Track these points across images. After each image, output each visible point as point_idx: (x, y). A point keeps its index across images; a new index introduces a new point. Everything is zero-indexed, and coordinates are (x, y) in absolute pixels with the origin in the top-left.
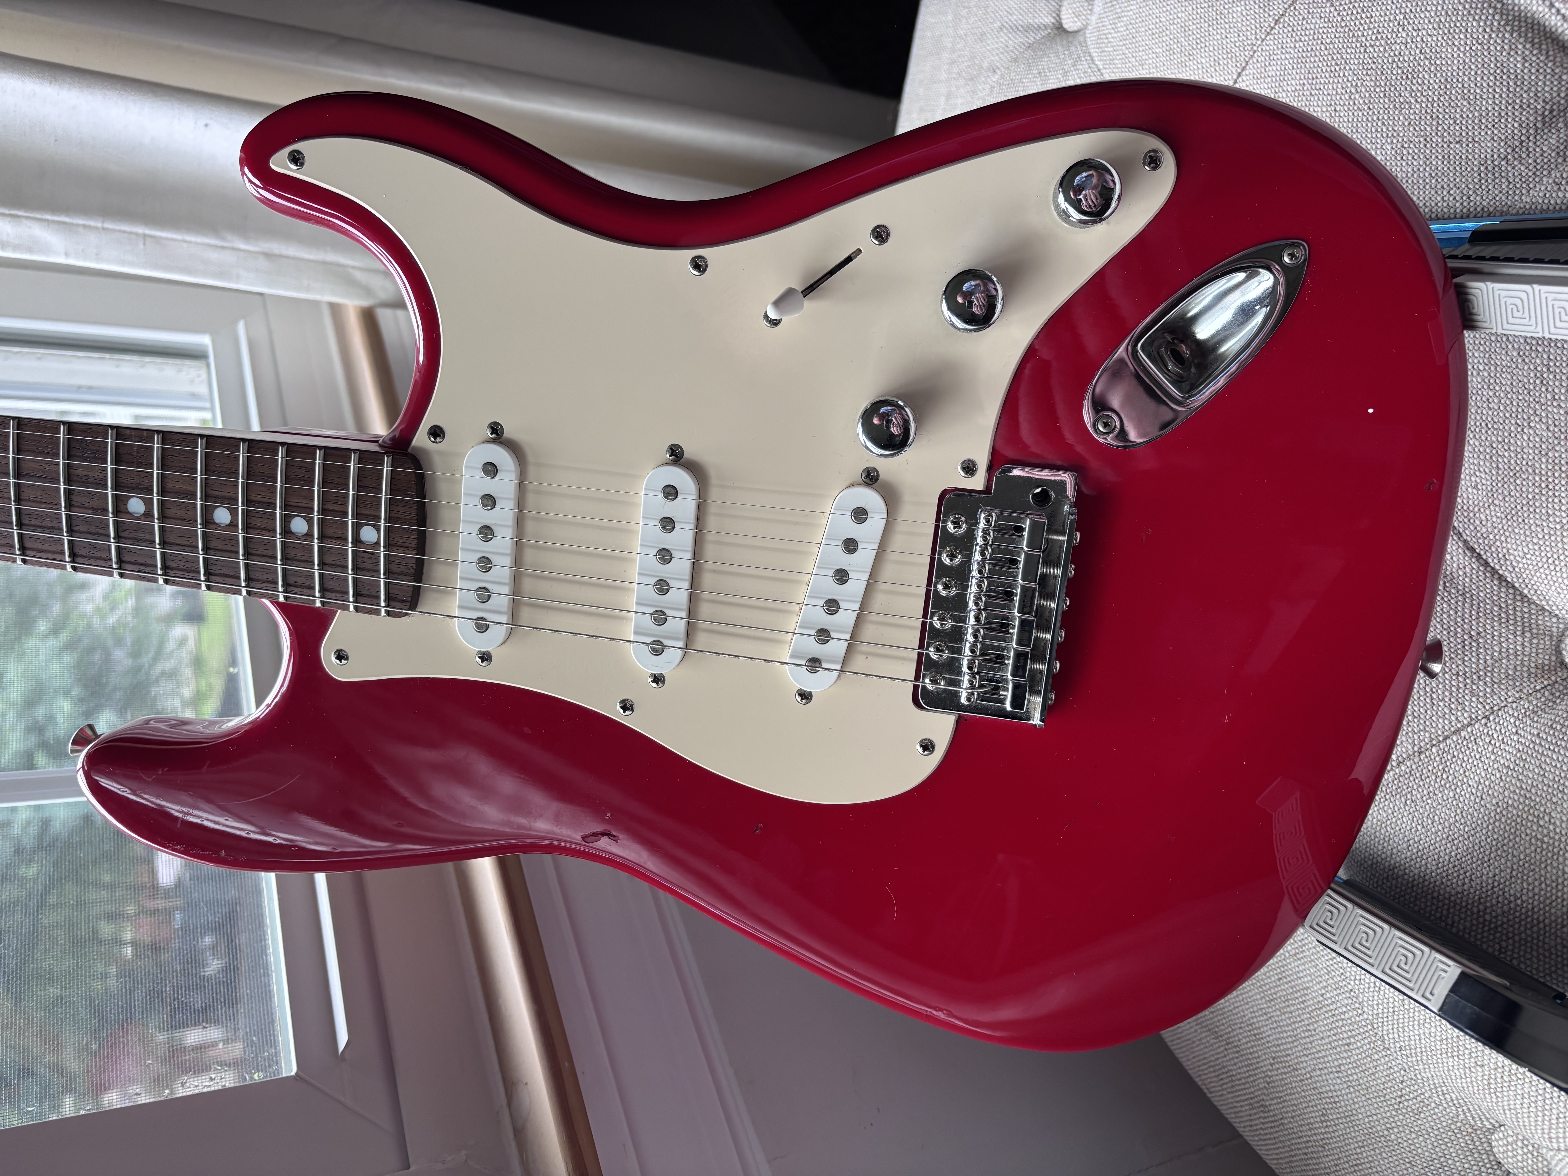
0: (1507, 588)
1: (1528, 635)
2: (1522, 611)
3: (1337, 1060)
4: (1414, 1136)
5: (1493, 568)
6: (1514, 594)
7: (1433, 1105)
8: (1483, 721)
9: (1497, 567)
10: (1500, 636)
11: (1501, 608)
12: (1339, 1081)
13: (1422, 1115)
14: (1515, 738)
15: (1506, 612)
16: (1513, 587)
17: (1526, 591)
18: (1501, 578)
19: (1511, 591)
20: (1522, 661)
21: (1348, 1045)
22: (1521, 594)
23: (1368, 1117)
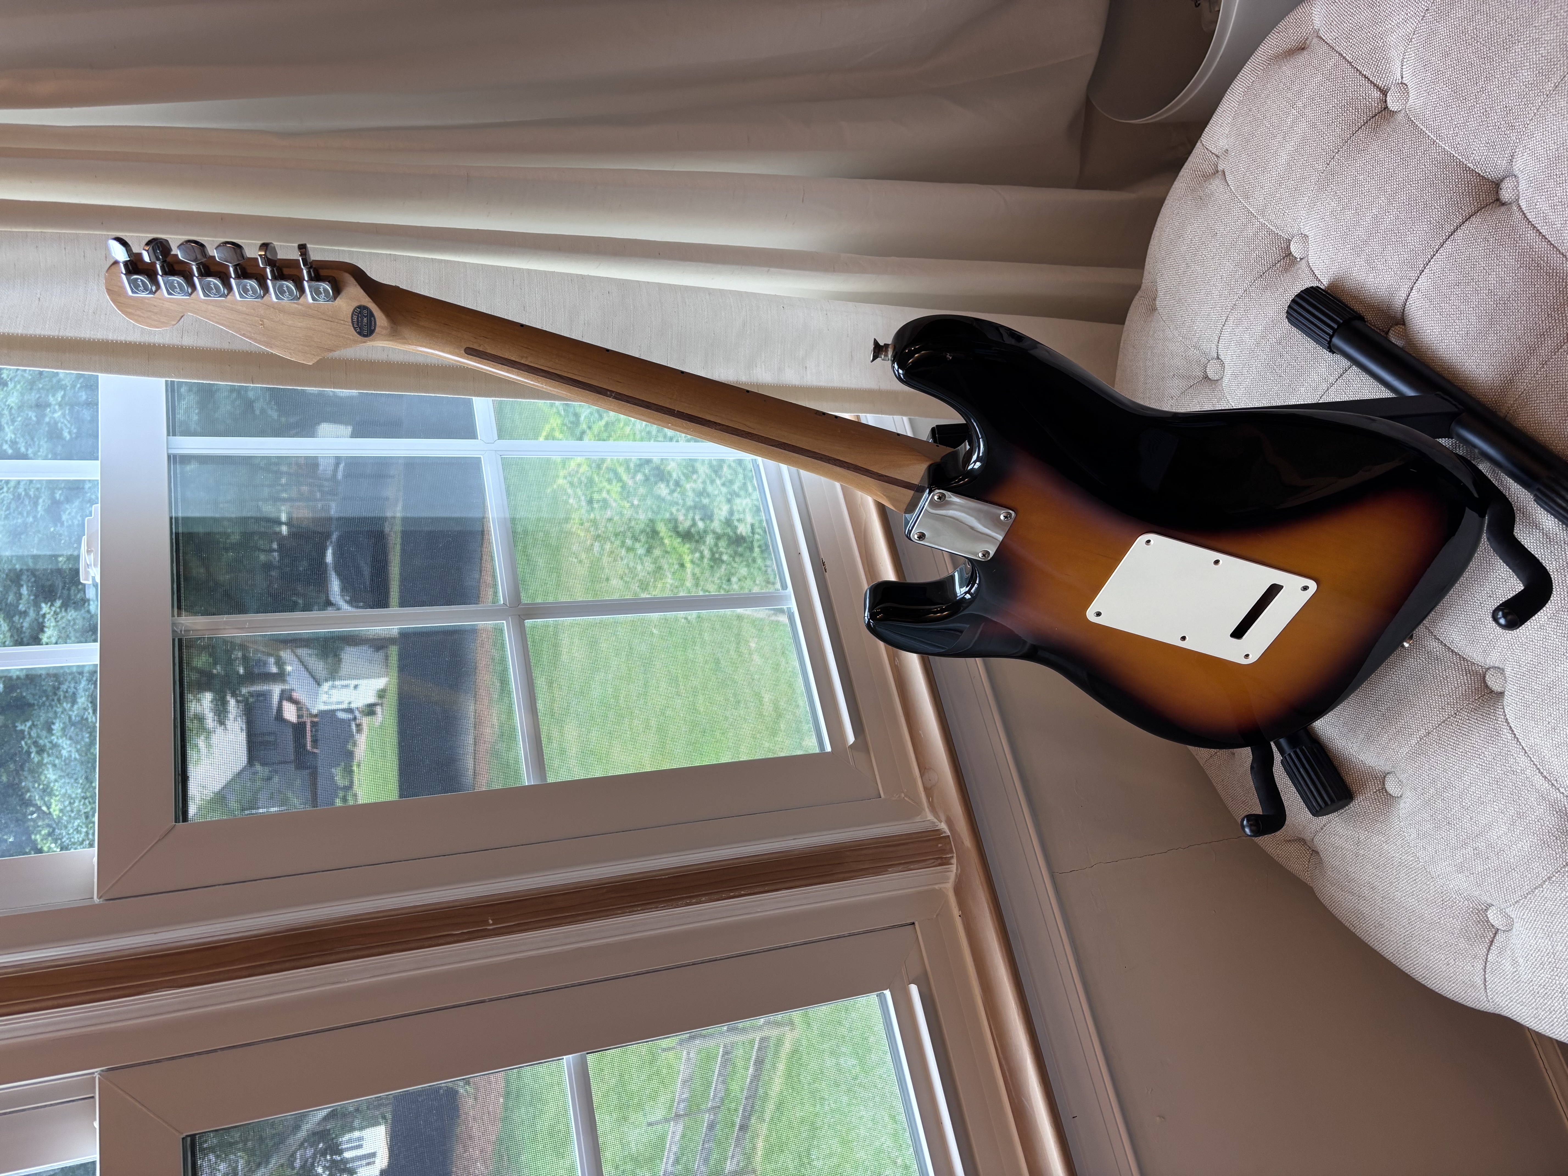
0: (1456, 655)
1: (1468, 675)
2: (1464, 665)
3: (1411, 889)
4: (1451, 919)
5: (1449, 647)
6: (1460, 658)
7: (1458, 902)
8: (1454, 716)
9: (1450, 646)
10: (1456, 677)
11: (1454, 664)
12: (1413, 900)
13: (1454, 908)
14: (1468, 721)
15: (1457, 666)
16: (1459, 655)
17: (1464, 656)
18: (1452, 651)
19: (1458, 656)
20: (1468, 687)
21: (1415, 880)
22: (1463, 657)
23: (1429, 914)
